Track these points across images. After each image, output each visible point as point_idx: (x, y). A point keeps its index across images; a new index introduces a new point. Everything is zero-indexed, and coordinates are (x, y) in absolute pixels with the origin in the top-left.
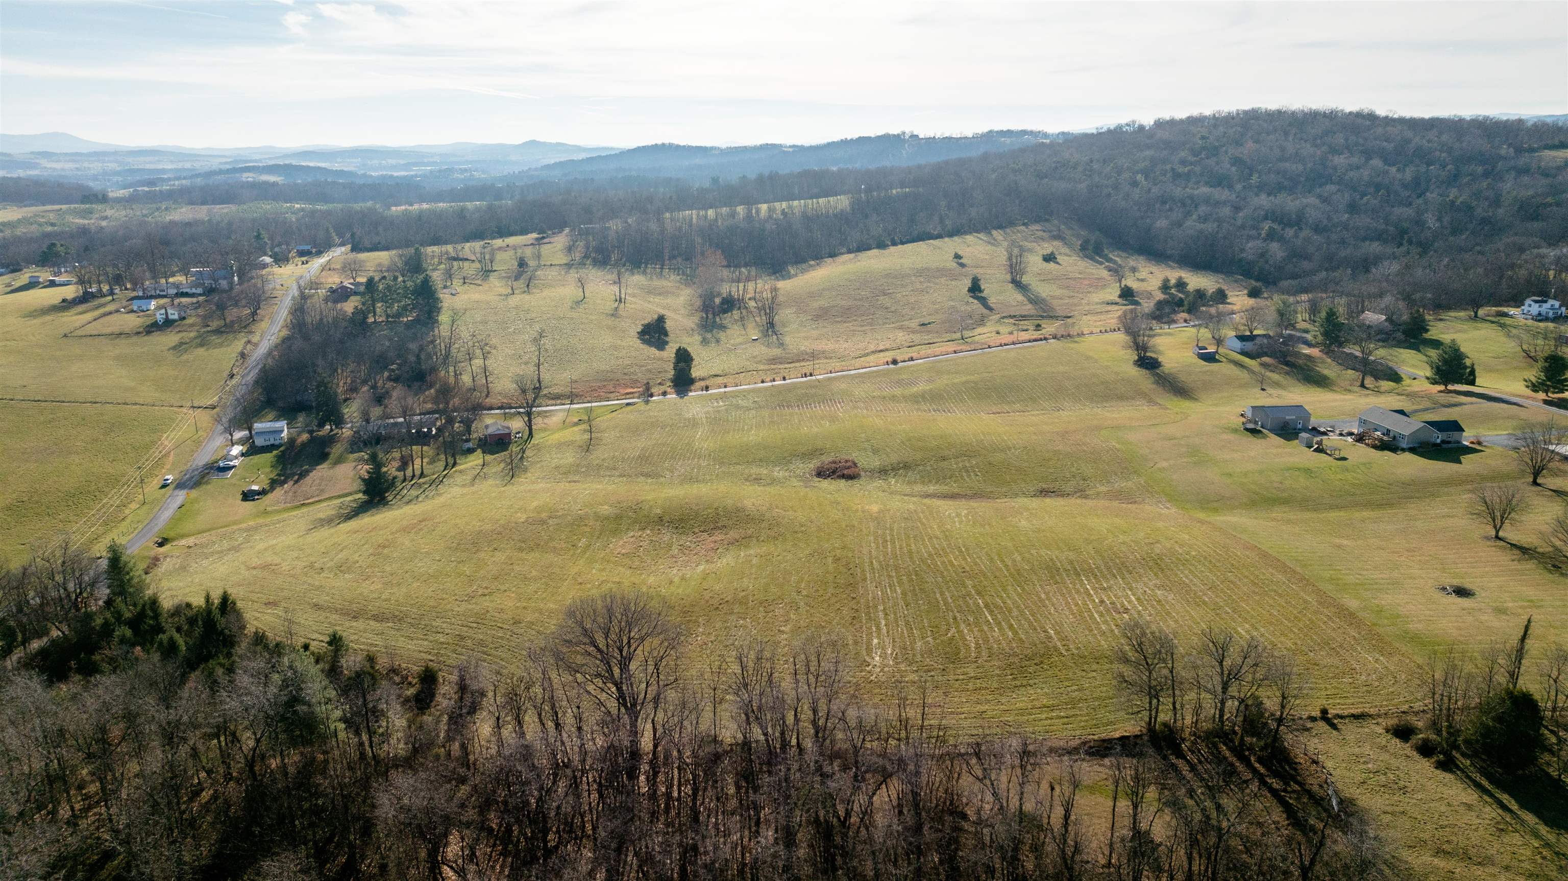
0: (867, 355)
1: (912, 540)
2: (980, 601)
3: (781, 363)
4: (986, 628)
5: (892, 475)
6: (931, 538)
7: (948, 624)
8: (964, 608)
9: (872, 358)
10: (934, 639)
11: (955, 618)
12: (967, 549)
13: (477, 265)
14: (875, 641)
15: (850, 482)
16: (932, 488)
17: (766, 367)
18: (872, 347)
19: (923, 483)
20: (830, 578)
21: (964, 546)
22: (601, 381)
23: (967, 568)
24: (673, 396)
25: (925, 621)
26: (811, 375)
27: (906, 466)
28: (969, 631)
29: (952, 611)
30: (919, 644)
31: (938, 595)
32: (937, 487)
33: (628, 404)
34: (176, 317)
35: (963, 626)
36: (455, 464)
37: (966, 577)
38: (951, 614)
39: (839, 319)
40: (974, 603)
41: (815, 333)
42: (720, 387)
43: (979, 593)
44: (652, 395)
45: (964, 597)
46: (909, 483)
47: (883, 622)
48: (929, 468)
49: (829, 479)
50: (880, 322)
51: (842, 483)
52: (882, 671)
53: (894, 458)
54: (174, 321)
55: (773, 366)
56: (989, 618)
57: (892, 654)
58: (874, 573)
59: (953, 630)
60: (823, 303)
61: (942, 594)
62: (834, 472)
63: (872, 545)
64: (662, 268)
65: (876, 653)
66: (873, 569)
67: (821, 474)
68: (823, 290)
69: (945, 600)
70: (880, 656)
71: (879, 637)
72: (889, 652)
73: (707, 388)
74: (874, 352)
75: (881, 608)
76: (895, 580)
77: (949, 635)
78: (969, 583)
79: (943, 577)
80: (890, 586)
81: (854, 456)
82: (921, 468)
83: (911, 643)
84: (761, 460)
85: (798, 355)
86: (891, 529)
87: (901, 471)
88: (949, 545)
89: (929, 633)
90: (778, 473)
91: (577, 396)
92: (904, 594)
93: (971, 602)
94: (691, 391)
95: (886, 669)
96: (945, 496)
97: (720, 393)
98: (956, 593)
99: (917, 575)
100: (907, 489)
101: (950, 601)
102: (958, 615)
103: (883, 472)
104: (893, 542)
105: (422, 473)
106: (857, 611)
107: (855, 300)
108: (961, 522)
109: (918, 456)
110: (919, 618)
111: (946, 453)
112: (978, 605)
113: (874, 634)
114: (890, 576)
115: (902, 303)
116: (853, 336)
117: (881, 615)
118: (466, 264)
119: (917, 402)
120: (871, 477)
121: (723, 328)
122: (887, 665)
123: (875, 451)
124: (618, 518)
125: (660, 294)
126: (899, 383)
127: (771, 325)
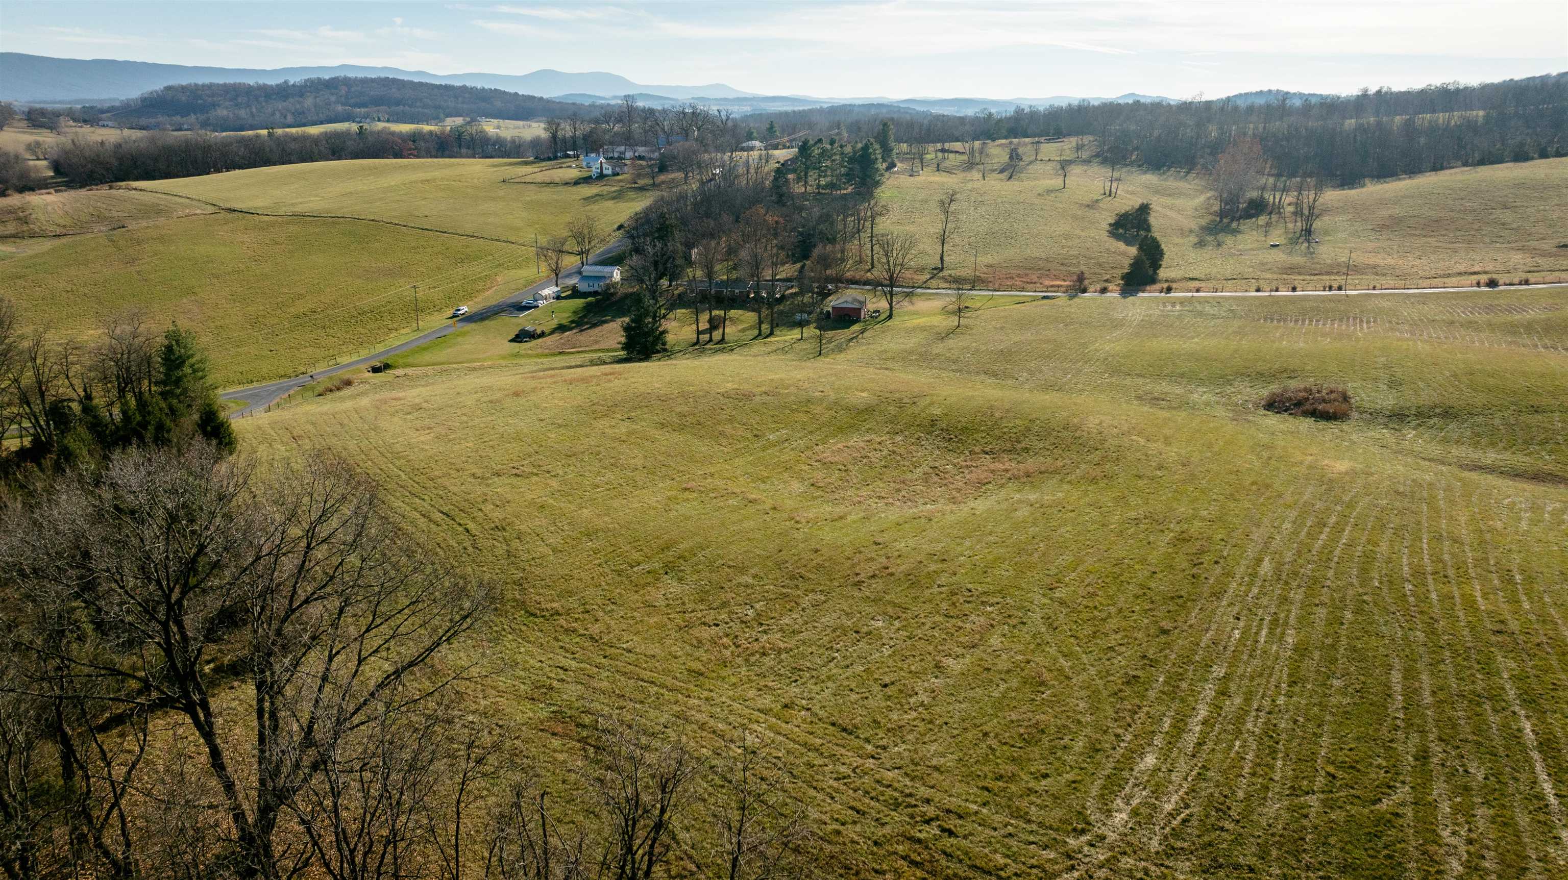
0: (1449, 276)
1: (1389, 533)
2: (1527, 727)
3: (1300, 274)
4: (1523, 820)
5: (1414, 423)
6: (1439, 538)
7: (1394, 770)
8: (1466, 731)
9: (1454, 280)
10: (1329, 805)
11: (1423, 756)
12: (1530, 580)
13: (965, 158)
14: (1150, 760)
15: (1322, 424)
16: (1491, 457)
17: (1275, 276)
18: (1461, 268)
19: (1476, 445)
20: (1142, 574)
21: (1522, 571)
22: (1026, 268)
23: (1514, 625)
24: (1113, 295)
25: (1325, 740)
26: (1340, 288)
27: (1448, 414)
28: (1456, 810)
29: (1423, 732)
30: (1273, 808)
31: (1396, 677)
32: (1507, 455)
33: (1045, 298)
34: (609, 172)
35: (1439, 788)
36: (771, 334)
37: (1500, 645)
38: (1415, 738)
39: (1418, 232)
40: (1505, 726)
41: (1371, 246)
42: (1190, 291)
43: (1530, 701)
44: (1084, 291)
45: (1476, 700)
46: (1446, 441)
47: (1203, 712)
48: (1497, 422)
49: (1286, 415)
50: (1487, 240)
51: (1306, 424)
52: (1110, 863)
53: (1426, 397)
54: (607, 176)
55: (1285, 276)
56: (1548, 787)
57: (1172, 815)
58: (1251, 584)
59: (1403, 792)
60: (1397, 211)
61: (1409, 674)
62: (1299, 404)
63: (1287, 525)
64: (1188, 173)
65: (1127, 800)
66: (1254, 575)
67: (1274, 405)
68: (1404, 197)
69: (1411, 694)
70: (1135, 813)
71: (1165, 755)
72: (1168, 807)
73: (1169, 290)
74: (1460, 274)
75: (1219, 671)
76: (1295, 612)
77: (1384, 805)
78: (1506, 665)
79: (1431, 631)
80: (1275, 622)
81: (1352, 386)
82: (1480, 419)
83: (1248, 797)
84: (1182, 375)
85: (1330, 266)
86: (1351, 505)
87: (1435, 420)
88: (1482, 562)
89: (1320, 781)
90: (1200, 395)
91: (983, 282)
92: (1302, 650)
93: (1494, 719)
94: (1143, 291)
95: (1127, 862)
96: (1517, 474)
97: (1185, 297)
98: (1453, 683)
99: (1357, 612)
100: (1436, 450)
101: (1428, 699)
102: (1436, 748)
103: (1398, 417)
104: (1338, 529)
105: (723, 339)
106: (1153, 663)
107: (1452, 211)
108: (1533, 522)
109: (1480, 399)
110: (1311, 727)
111: (1546, 401)
112: (1517, 736)
113: (1158, 741)
114: (1284, 600)
115: (1532, 219)
116: (1434, 253)
117: (1209, 690)
118: (952, 156)
119: (1514, 333)
120: (1368, 423)
121: (1235, 232)
122: (1135, 850)
123: (1394, 384)
124: (868, 411)
125: (1170, 195)
126: (1489, 309)
127: (1308, 232)
